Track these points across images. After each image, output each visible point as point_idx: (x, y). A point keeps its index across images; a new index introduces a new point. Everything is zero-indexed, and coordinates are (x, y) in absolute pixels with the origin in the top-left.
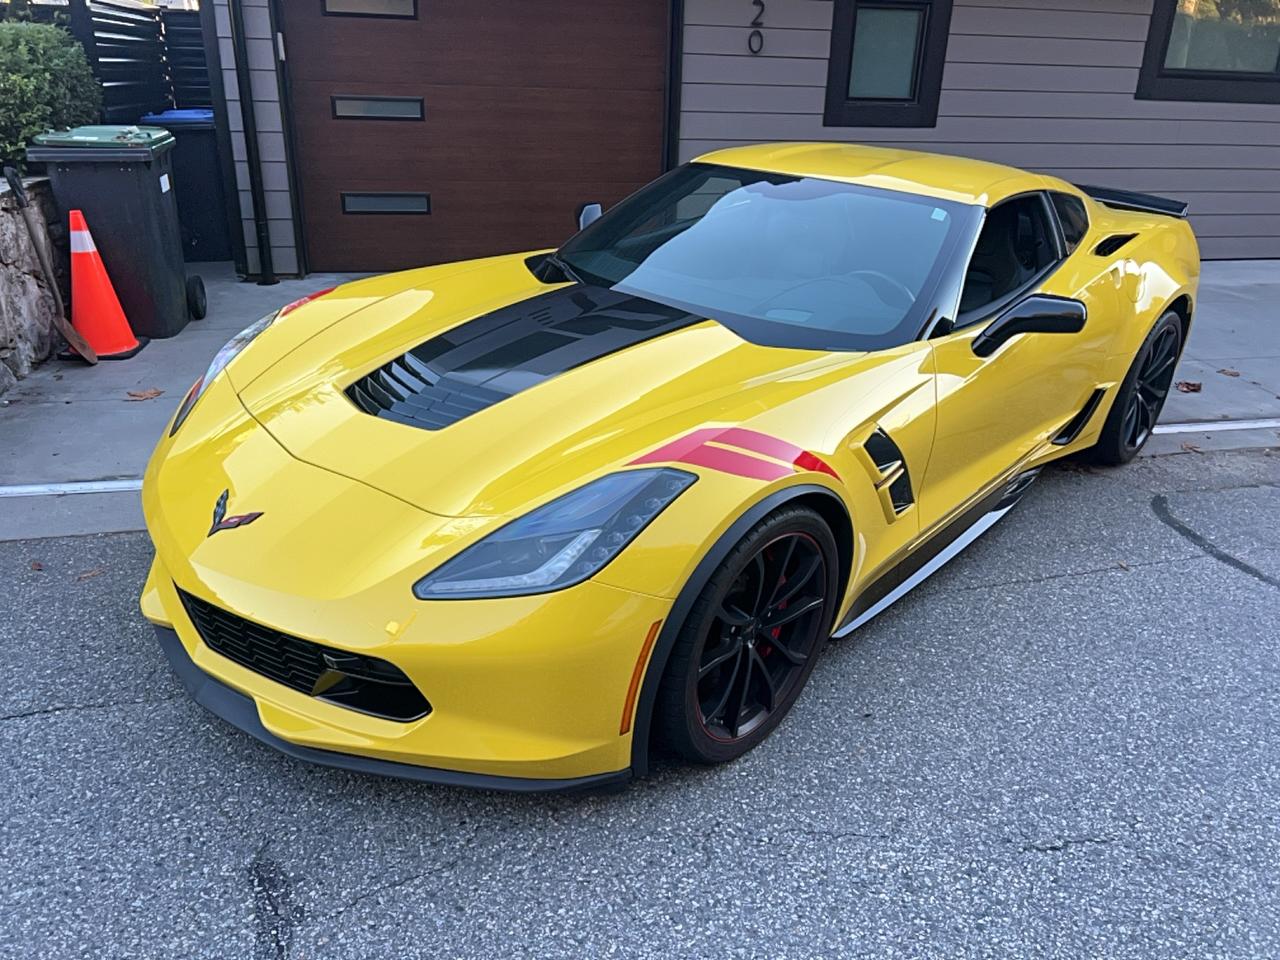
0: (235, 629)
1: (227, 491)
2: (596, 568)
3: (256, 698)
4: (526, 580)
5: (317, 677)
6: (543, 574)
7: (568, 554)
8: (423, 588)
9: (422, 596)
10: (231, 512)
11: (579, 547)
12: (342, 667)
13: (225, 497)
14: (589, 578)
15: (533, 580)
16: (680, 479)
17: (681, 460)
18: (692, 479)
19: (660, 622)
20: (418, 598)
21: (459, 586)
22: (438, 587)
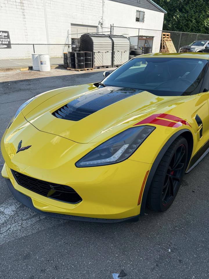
0: (25, 179)
1: (22, 141)
2: (129, 156)
3: (32, 198)
4: (108, 160)
5: (48, 192)
6: (113, 159)
7: (119, 152)
8: (78, 164)
9: (78, 166)
10: (23, 146)
11: (122, 150)
12: (55, 188)
13: (21, 142)
14: (127, 159)
15: (109, 160)
16: (150, 128)
17: (151, 123)
18: (154, 128)
19: (149, 171)
20: (77, 167)
21: (88, 163)
22: (82, 164)
